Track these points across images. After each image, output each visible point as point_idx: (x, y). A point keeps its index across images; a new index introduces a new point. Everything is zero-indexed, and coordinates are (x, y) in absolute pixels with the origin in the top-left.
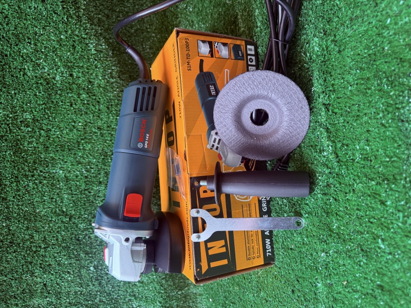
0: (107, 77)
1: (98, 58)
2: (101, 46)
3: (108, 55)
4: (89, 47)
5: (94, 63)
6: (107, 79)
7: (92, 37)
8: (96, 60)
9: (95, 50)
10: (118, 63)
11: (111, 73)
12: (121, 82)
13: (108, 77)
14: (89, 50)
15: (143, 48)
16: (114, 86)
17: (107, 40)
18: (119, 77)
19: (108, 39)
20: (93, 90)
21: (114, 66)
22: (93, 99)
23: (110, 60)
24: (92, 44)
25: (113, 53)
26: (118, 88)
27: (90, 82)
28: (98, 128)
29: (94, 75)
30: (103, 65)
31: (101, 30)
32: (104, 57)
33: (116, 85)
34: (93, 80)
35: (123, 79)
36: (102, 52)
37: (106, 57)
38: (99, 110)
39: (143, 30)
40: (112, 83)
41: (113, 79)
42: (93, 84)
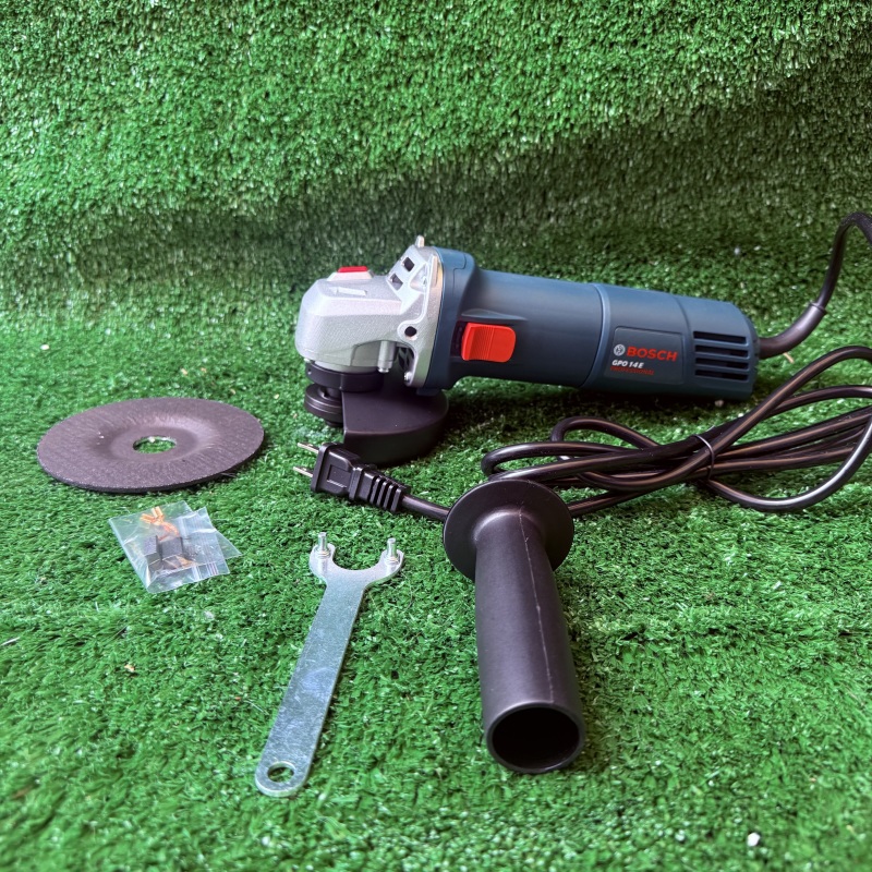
0: (704, 69)
1: (761, 47)
2: (793, 59)
3: (765, 78)
4: (793, 22)
5: (747, 33)
6: (699, 69)
7: (819, 32)
8: (755, 40)
9: (782, 41)
10: (741, 106)
11: (714, 83)
12: (688, 112)
13: (704, 74)
14: (783, 21)
15: (774, 188)
16: (677, 89)
17: (807, 77)
18: (702, 107)
19: (809, 80)
20: (669, 29)
21: (734, 94)
22: (644, 27)
23: (751, 82)
24: (802, 30)
25: (769, 93)
26: (672, 100)
27: (693, 22)
28: (560, 38)
29: (713, 34)
30: (739, 60)
31: (837, 61)
32: (762, 64)
33: (680, 96)
34: (697, 30)
35: (696, 120)
36: (775, 59)
37: (759, 71)
38: (612, 45)
39: (824, 190)
40: (686, 85)
41: (698, 88)
42: (685, 30)
